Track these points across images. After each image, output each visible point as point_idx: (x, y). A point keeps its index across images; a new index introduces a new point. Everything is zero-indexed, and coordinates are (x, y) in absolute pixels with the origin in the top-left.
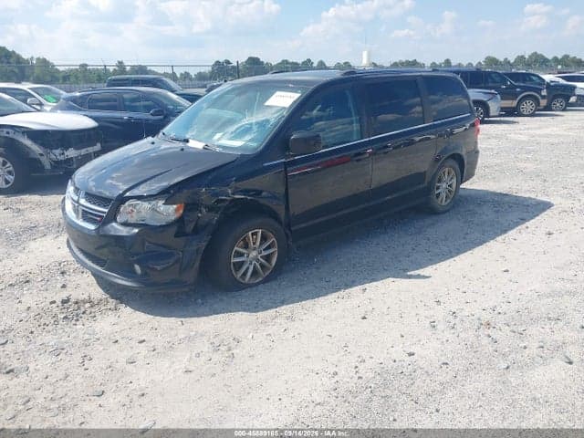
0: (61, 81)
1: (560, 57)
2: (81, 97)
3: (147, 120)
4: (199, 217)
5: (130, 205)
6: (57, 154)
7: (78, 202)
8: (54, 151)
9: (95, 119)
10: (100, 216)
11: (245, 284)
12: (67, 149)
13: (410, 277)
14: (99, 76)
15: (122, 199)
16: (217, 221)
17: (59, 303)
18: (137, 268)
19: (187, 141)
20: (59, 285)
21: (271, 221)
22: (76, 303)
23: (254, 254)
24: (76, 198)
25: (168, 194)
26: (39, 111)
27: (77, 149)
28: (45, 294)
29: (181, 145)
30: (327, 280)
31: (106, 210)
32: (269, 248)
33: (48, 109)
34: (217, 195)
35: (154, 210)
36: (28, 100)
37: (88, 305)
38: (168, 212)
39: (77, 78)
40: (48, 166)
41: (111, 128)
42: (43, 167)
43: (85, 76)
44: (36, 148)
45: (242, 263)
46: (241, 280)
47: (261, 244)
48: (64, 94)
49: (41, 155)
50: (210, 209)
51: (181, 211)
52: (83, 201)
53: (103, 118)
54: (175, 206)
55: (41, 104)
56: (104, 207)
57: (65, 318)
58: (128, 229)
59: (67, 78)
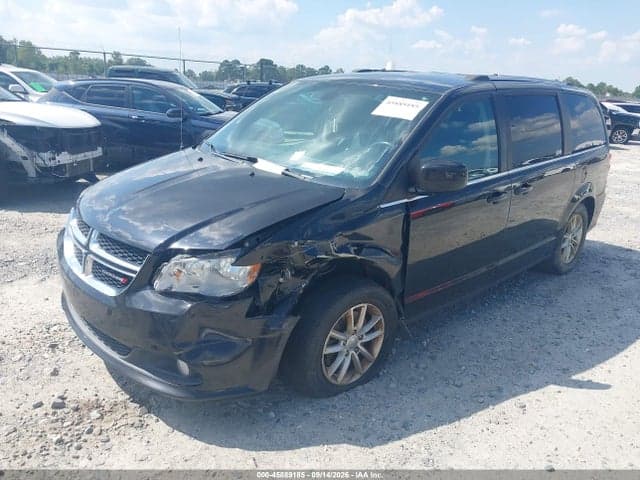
0: (48, 69)
1: (596, 85)
2: (75, 88)
3: (163, 122)
4: (280, 283)
5: (176, 264)
6: (46, 158)
7: (87, 247)
8: (42, 154)
9: (97, 115)
10: (124, 276)
11: (337, 386)
12: (59, 152)
13: (580, 385)
14: (91, 66)
15: (165, 254)
16: (304, 289)
17: (48, 406)
18: (184, 367)
19: (254, 161)
20: (48, 370)
21: (380, 291)
22: (77, 409)
23: (352, 339)
24: (83, 240)
25: (240, 249)
26: (24, 100)
27: (72, 153)
28: (26, 386)
29: (245, 165)
30: (458, 383)
31: (137, 269)
32: (373, 330)
33: (36, 99)
34: (313, 252)
35: (215, 271)
36: (11, 86)
37: (95, 414)
38: (236, 275)
39: (66, 67)
40: (32, 173)
41: (115, 128)
42: (27, 174)
43: (75, 66)
44: (17, 149)
45: (335, 356)
46: (333, 381)
47: (364, 325)
48: (54, 82)
49: (25, 158)
50: (299, 272)
51: (256, 274)
52: (95, 247)
53: (104, 114)
54: (249, 268)
55: (26, 93)
56: (133, 261)
57: (60, 441)
58: (172, 302)
59: (54, 66)
